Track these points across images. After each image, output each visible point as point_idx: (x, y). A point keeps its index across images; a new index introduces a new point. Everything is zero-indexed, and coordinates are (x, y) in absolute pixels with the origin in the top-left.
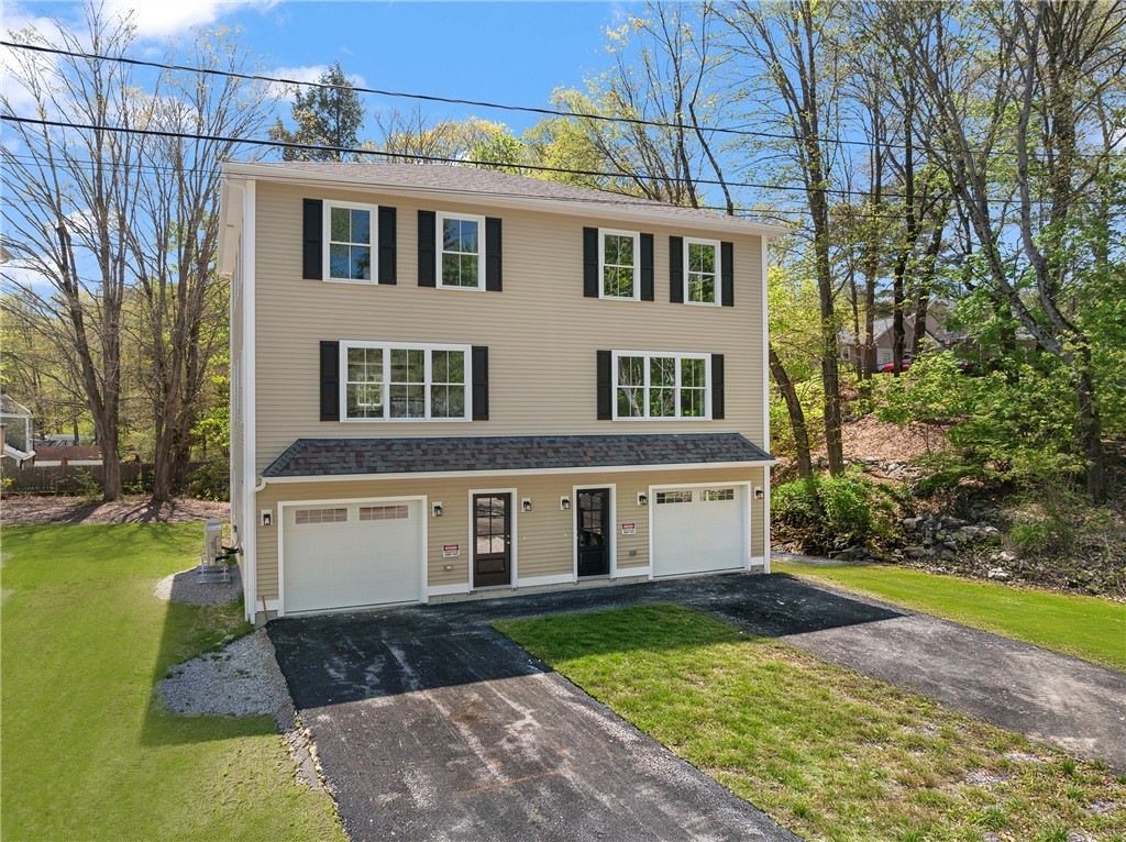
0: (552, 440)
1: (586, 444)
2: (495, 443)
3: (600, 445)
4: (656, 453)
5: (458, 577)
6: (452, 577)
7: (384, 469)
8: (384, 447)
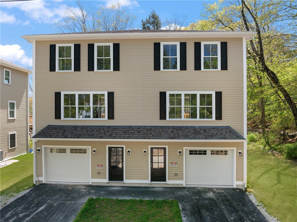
0: (139, 127)
1: (153, 130)
2: (115, 128)
3: (159, 130)
4: (184, 134)
5: (101, 176)
6: (100, 176)
7: (70, 137)
8: (74, 129)
